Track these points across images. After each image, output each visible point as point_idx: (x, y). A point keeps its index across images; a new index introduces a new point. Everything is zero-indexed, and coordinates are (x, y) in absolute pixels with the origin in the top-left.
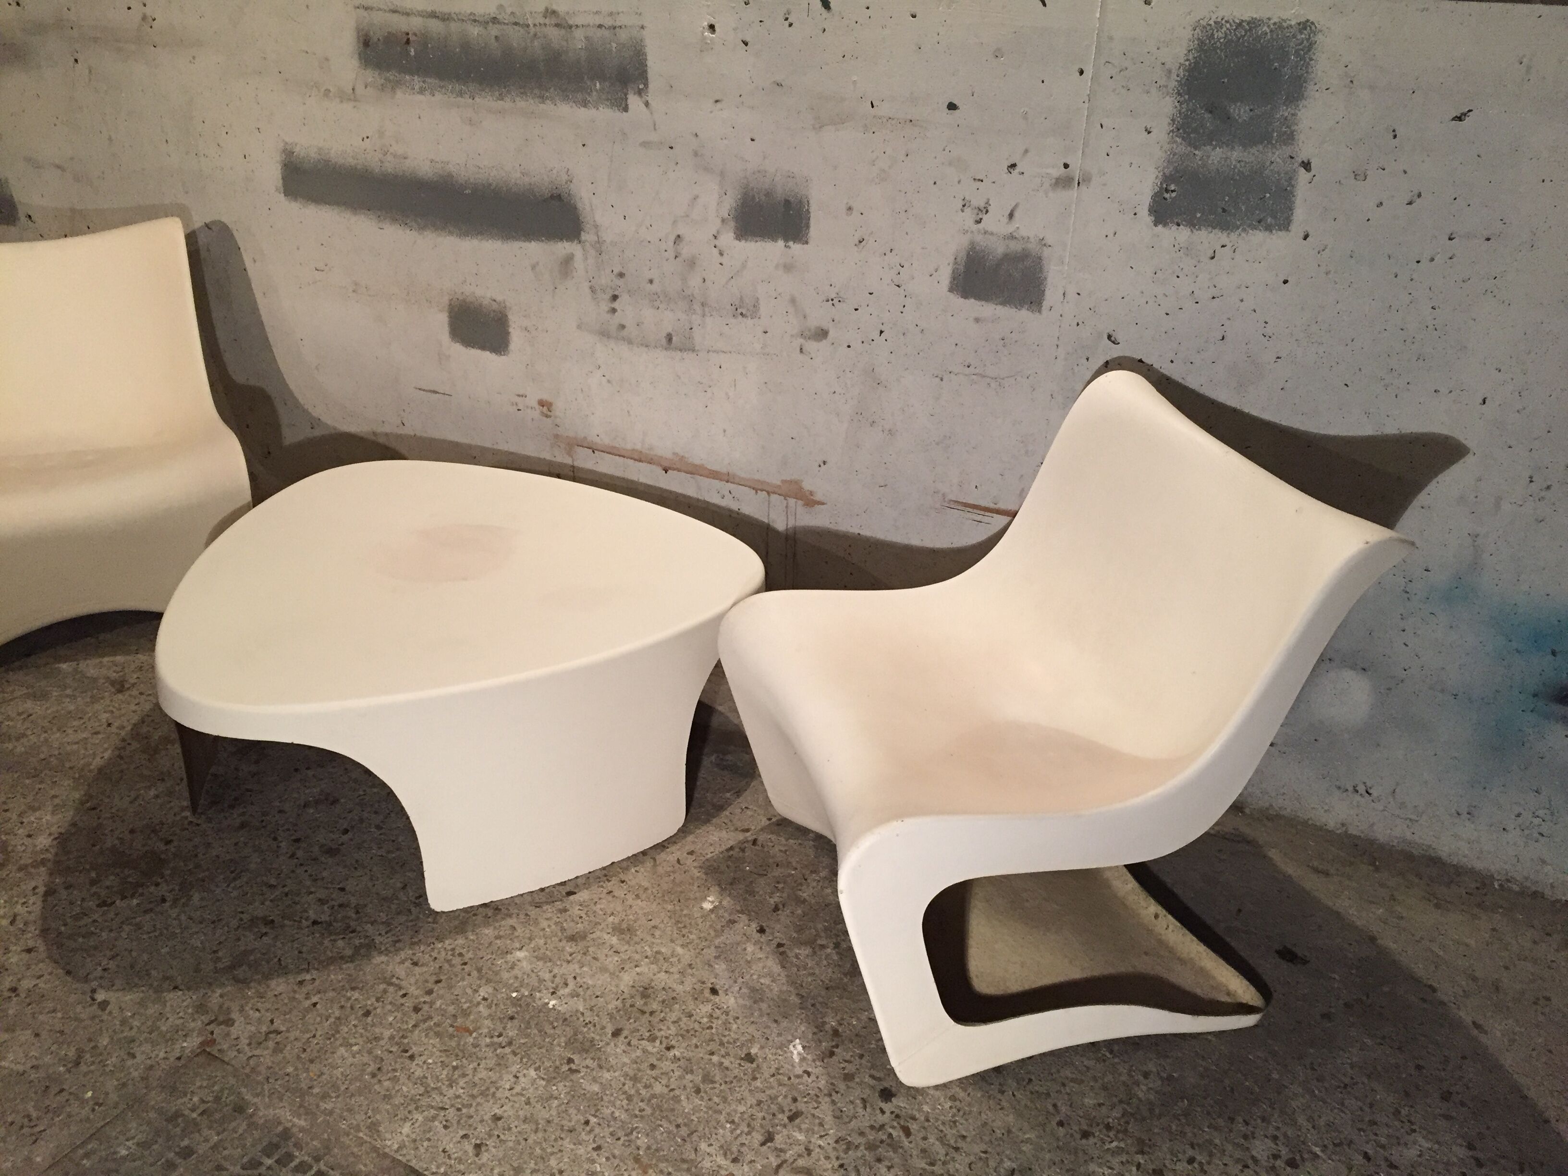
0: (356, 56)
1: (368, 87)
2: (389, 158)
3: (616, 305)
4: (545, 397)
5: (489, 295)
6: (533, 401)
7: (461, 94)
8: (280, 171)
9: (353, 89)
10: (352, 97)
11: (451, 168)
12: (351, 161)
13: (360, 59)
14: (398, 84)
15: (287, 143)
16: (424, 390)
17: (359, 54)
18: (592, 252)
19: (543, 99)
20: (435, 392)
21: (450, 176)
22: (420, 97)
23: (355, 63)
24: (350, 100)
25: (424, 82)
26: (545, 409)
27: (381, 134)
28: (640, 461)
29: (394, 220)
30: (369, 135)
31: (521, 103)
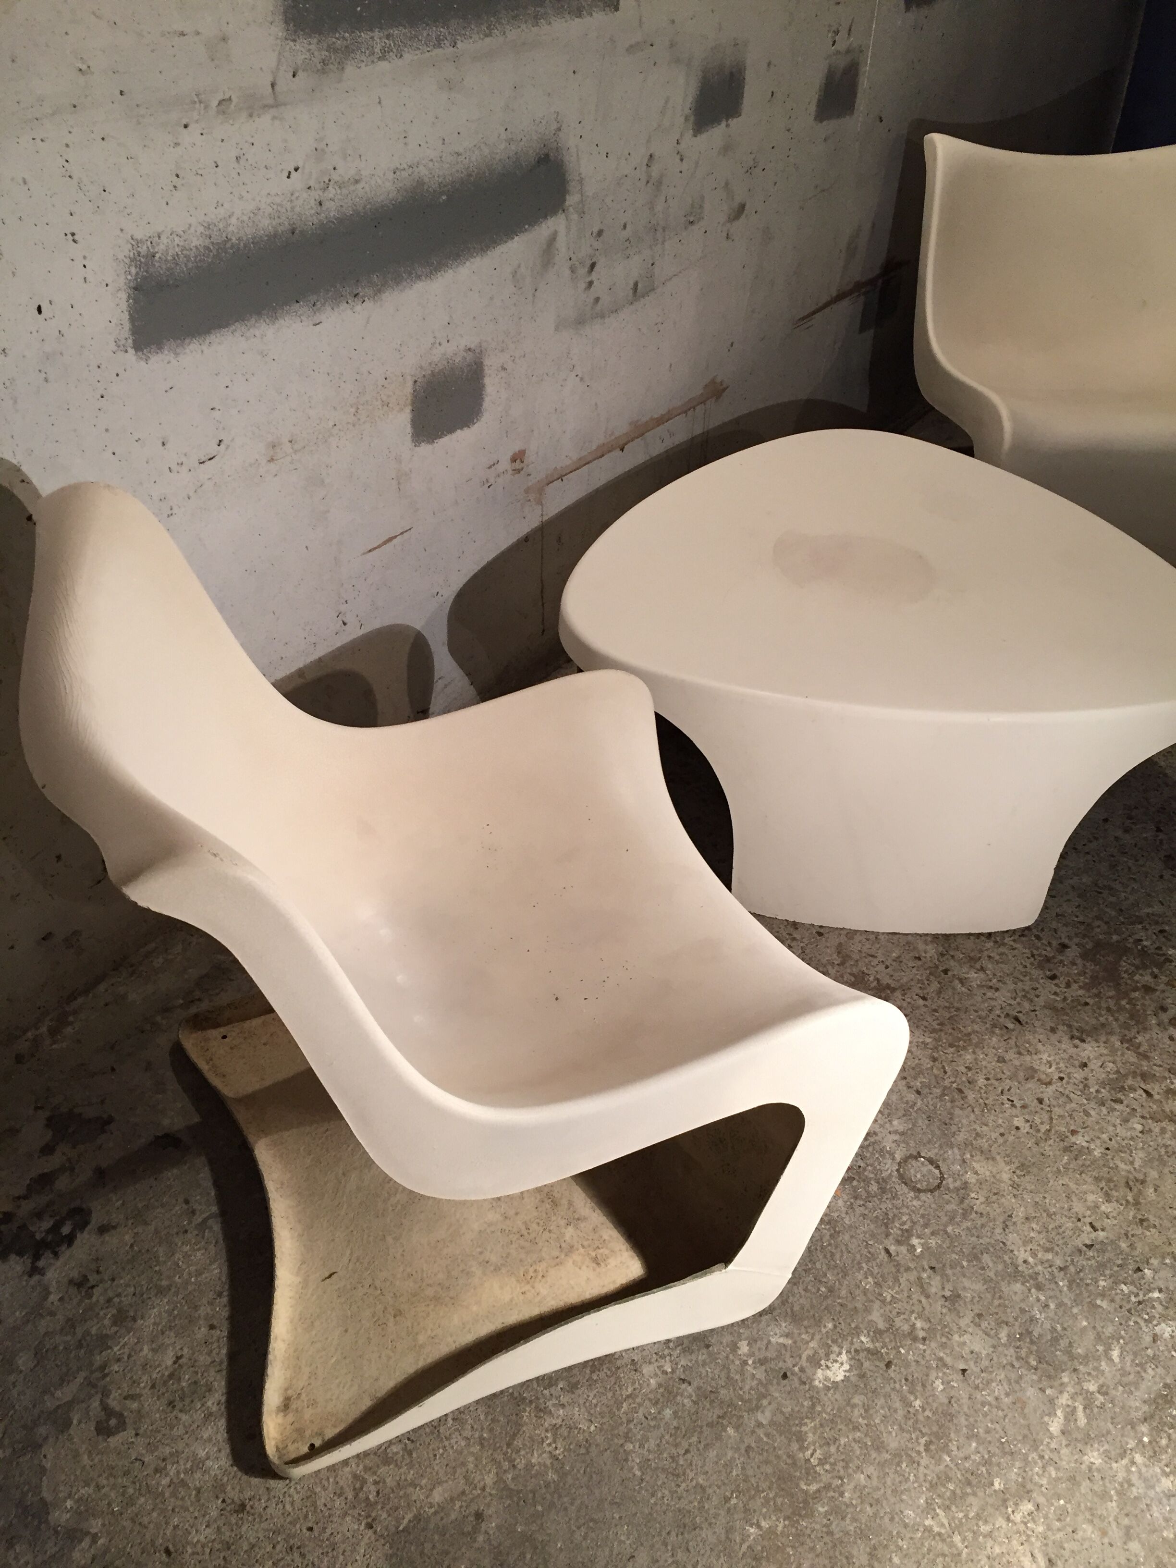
0: (279, 18)
1: (300, 74)
2: (332, 191)
3: (594, 276)
4: (517, 447)
5: (462, 347)
6: (505, 464)
7: (439, 44)
8: (124, 306)
9: (273, 85)
10: (270, 101)
11: (423, 171)
12: (266, 224)
13: (286, 22)
14: (348, 51)
15: (138, 242)
16: (375, 549)
17: (285, 13)
18: (575, 217)
19: (536, 19)
20: (390, 539)
21: (420, 183)
22: (384, 65)
23: (278, 30)
24: (266, 107)
25: (388, 37)
26: (518, 465)
27: (319, 153)
28: (603, 455)
29: (338, 298)
30: (300, 165)
31: (513, 34)
